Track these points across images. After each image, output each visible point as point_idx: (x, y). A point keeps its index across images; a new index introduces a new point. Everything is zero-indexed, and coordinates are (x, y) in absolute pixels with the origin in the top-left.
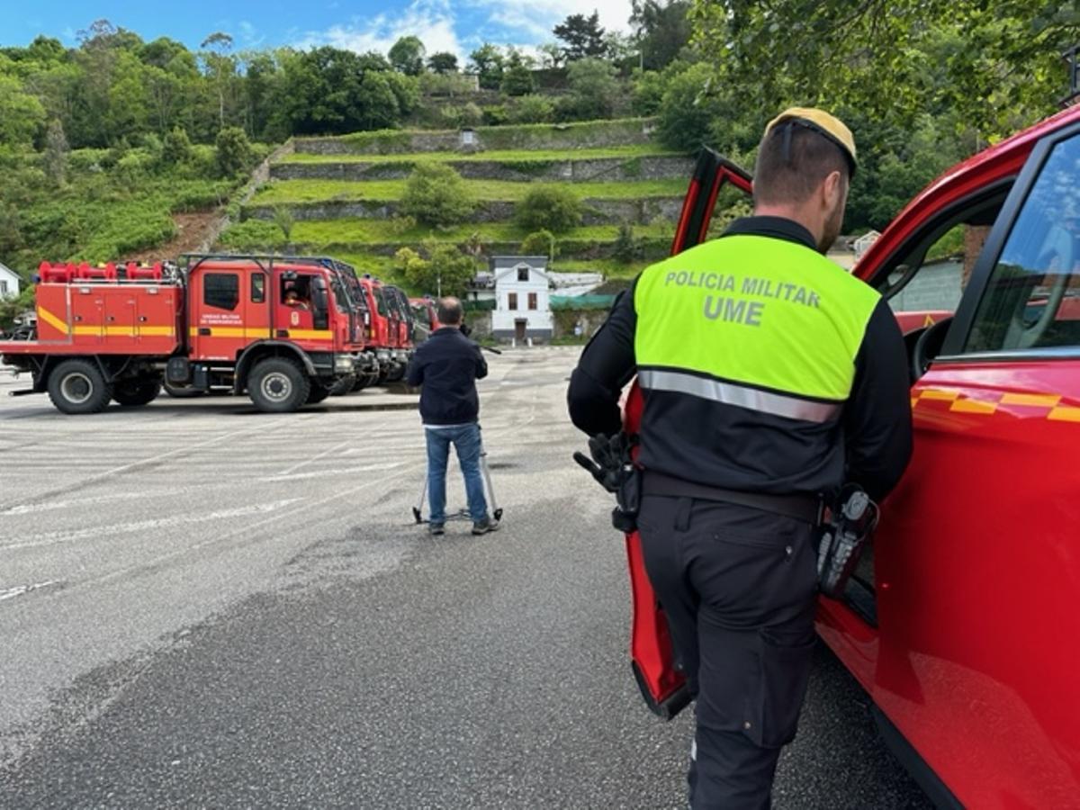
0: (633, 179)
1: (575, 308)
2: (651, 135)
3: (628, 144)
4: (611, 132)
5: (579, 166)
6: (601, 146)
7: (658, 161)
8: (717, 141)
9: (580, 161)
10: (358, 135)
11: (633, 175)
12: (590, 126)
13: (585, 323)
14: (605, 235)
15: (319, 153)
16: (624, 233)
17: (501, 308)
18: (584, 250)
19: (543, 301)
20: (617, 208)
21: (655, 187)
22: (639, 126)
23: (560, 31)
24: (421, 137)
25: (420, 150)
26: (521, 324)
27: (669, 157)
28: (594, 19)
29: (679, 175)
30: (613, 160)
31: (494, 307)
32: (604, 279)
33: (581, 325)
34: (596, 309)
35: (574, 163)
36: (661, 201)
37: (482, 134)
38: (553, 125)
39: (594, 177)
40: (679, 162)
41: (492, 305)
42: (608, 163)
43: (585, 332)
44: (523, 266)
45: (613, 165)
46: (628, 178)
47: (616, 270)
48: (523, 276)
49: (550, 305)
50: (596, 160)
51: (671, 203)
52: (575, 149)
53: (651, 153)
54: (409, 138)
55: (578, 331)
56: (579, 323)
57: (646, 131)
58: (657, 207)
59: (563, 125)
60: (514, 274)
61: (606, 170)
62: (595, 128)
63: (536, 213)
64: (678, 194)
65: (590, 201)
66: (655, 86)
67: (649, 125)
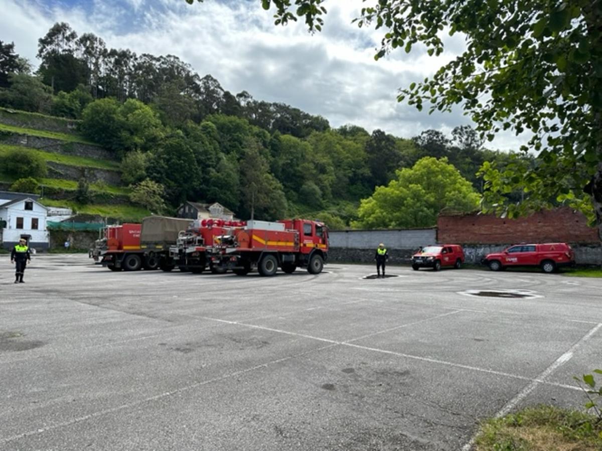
0: (69, 154)
1: (65, 230)
2: (72, 130)
3: (57, 132)
4: (45, 122)
5: (32, 139)
6: (39, 129)
7: (84, 146)
8: (122, 143)
9: (33, 136)
11: (70, 152)
12: (31, 115)
13: (72, 239)
14: (73, 186)
16: (81, 186)
17: (10, 227)
18: (55, 193)
19: (42, 225)
20: (67, 170)
21: (88, 162)
22: (65, 123)
26: (25, 238)
27: (92, 146)
28: (11, 47)
29: (97, 157)
30: (56, 140)
31: (5, 226)
32: (74, 212)
33: (69, 241)
34: (79, 231)
35: (28, 137)
36: (96, 171)
38: (4, 109)
39: (43, 148)
40: (97, 150)
42: (52, 141)
43: (71, 245)
44: (28, 200)
45: (55, 143)
46: (66, 153)
47: (80, 208)
48: (28, 207)
49: (47, 228)
50: (44, 138)
51: (102, 172)
52: (20, 127)
53: (78, 141)
55: (67, 244)
56: (68, 239)
57: (69, 127)
58: (93, 174)
59: (11, 111)
60: (22, 205)
61: (50, 146)
62: (35, 117)
63: (20, 165)
64: (106, 168)
65: (49, 163)
66: (67, 102)
67: (72, 124)
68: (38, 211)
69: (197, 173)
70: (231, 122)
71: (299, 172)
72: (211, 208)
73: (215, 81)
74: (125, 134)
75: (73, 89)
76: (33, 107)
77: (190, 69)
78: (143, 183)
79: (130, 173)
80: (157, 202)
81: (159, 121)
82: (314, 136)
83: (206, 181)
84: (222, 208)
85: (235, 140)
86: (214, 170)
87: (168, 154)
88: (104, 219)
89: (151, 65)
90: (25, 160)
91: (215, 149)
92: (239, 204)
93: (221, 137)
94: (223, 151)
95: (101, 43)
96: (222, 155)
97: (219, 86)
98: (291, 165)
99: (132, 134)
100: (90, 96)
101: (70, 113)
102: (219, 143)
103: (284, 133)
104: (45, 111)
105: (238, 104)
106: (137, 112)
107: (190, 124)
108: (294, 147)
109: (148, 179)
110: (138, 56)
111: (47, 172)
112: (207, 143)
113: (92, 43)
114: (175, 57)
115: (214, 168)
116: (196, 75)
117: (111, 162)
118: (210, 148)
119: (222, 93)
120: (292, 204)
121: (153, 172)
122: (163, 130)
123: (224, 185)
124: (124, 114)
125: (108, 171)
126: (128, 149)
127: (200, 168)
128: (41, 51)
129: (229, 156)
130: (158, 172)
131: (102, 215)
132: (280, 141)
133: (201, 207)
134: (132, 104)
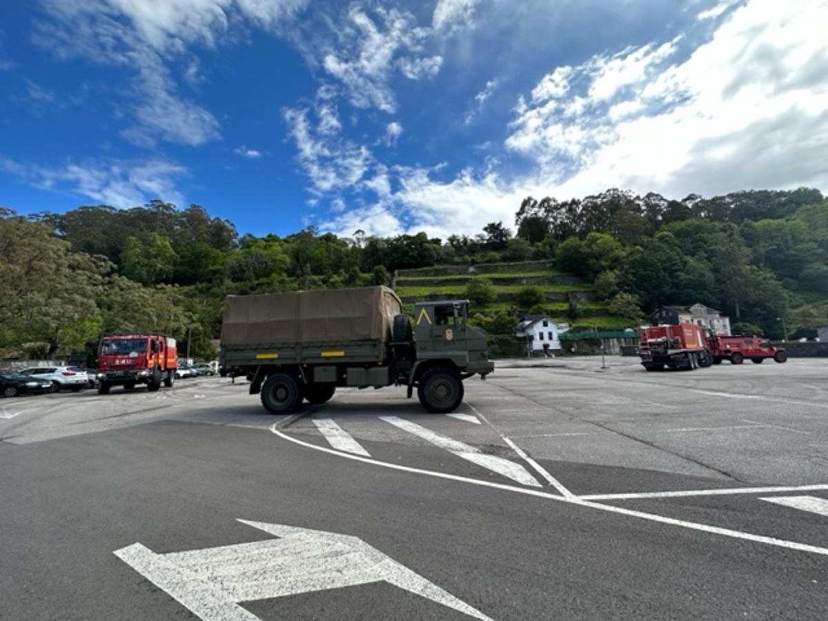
1: (569, 339)
2: (550, 267)
3: (540, 271)
5: (528, 279)
7: (562, 277)
8: (591, 268)
9: (528, 277)
10: (425, 268)
11: (554, 283)
13: (576, 346)
14: (565, 307)
15: (408, 276)
16: (571, 305)
17: (536, 339)
19: (555, 336)
20: (556, 296)
21: (568, 287)
22: (544, 263)
23: (485, 229)
24: (452, 269)
25: (451, 274)
26: (546, 346)
27: (566, 275)
28: (500, 224)
29: (573, 282)
30: (543, 277)
31: (533, 339)
32: (570, 326)
33: (574, 347)
34: (579, 339)
36: (576, 293)
37: (477, 268)
39: (537, 283)
41: (531, 338)
42: (540, 278)
45: (543, 279)
46: (551, 284)
47: (574, 322)
48: (545, 325)
49: (558, 338)
50: (535, 277)
52: (519, 273)
53: (556, 274)
54: (446, 269)
55: (573, 350)
57: (547, 265)
58: (575, 296)
59: (512, 264)
60: (541, 324)
61: (540, 281)
62: (525, 264)
63: (530, 297)
64: (583, 290)
65: (546, 293)
66: (541, 249)
67: (549, 263)
68: (552, 327)
69: (665, 280)
70: (689, 226)
71: (792, 255)
72: (692, 309)
73: (658, 195)
74: (592, 261)
75: (543, 239)
76: (521, 258)
77: (630, 194)
78: (618, 296)
79: (604, 290)
80: (634, 310)
81: (619, 244)
82: (803, 211)
83: (676, 285)
84: (705, 308)
85: (698, 241)
86: (683, 274)
87: (634, 268)
88: (594, 329)
89: (596, 204)
90: (532, 293)
91: (678, 254)
92: (719, 302)
93: (681, 242)
94: (686, 255)
95: (554, 201)
96: (688, 258)
97: (662, 199)
98: (779, 251)
99: (597, 259)
100: (554, 240)
101: (544, 255)
102: (680, 248)
103: (756, 221)
104: (528, 259)
105: (687, 208)
106: (599, 241)
107: (645, 239)
108: (779, 230)
109: (621, 292)
110: (581, 200)
111: (545, 300)
112: (668, 251)
113: (548, 203)
114: (614, 190)
115: (682, 271)
116: (638, 198)
117: (585, 285)
118: (673, 254)
119: (666, 204)
120: (791, 294)
121: (623, 286)
122: (623, 250)
123: (699, 286)
124: (589, 246)
125: (585, 292)
126: (597, 272)
127: (667, 275)
128: (517, 221)
129: (696, 257)
130: (628, 285)
131: (592, 326)
132: (754, 228)
133: (679, 310)
134: (593, 237)
